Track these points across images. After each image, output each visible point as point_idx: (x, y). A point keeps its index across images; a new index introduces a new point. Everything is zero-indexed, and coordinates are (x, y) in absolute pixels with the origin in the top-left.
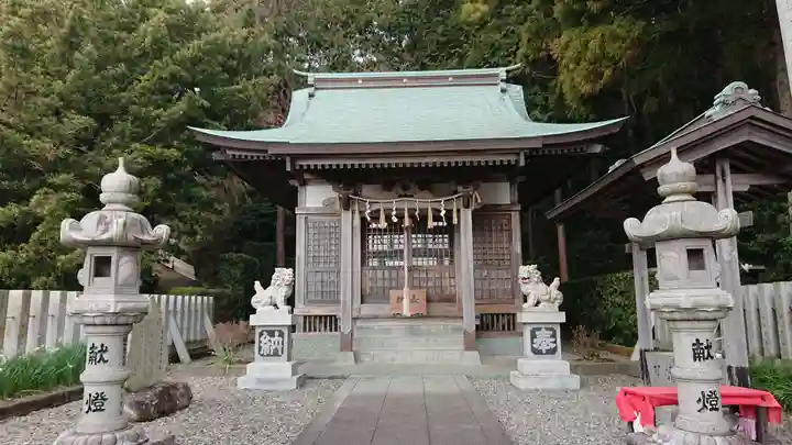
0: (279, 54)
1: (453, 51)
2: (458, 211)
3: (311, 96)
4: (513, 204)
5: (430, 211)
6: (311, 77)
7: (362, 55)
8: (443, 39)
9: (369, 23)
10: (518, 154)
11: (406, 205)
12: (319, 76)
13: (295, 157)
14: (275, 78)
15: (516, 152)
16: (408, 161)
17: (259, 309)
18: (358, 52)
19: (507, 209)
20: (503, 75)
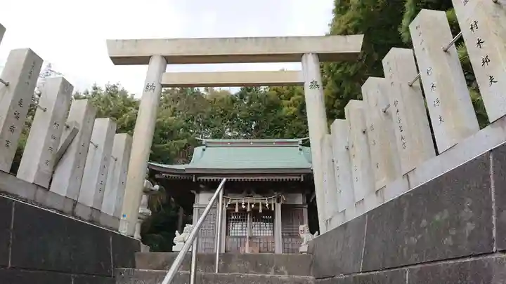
0: (186, 129)
1: (278, 130)
2: (274, 204)
3: (204, 150)
4: (304, 204)
5: (261, 204)
6: (204, 141)
7: (230, 131)
8: (273, 124)
9: (235, 115)
10: (300, 176)
11: (249, 200)
12: (208, 140)
13: (197, 175)
14: (185, 141)
15: (300, 175)
16: (250, 178)
17: (177, 243)
18: (228, 130)
19: (301, 207)
20: (301, 142)
